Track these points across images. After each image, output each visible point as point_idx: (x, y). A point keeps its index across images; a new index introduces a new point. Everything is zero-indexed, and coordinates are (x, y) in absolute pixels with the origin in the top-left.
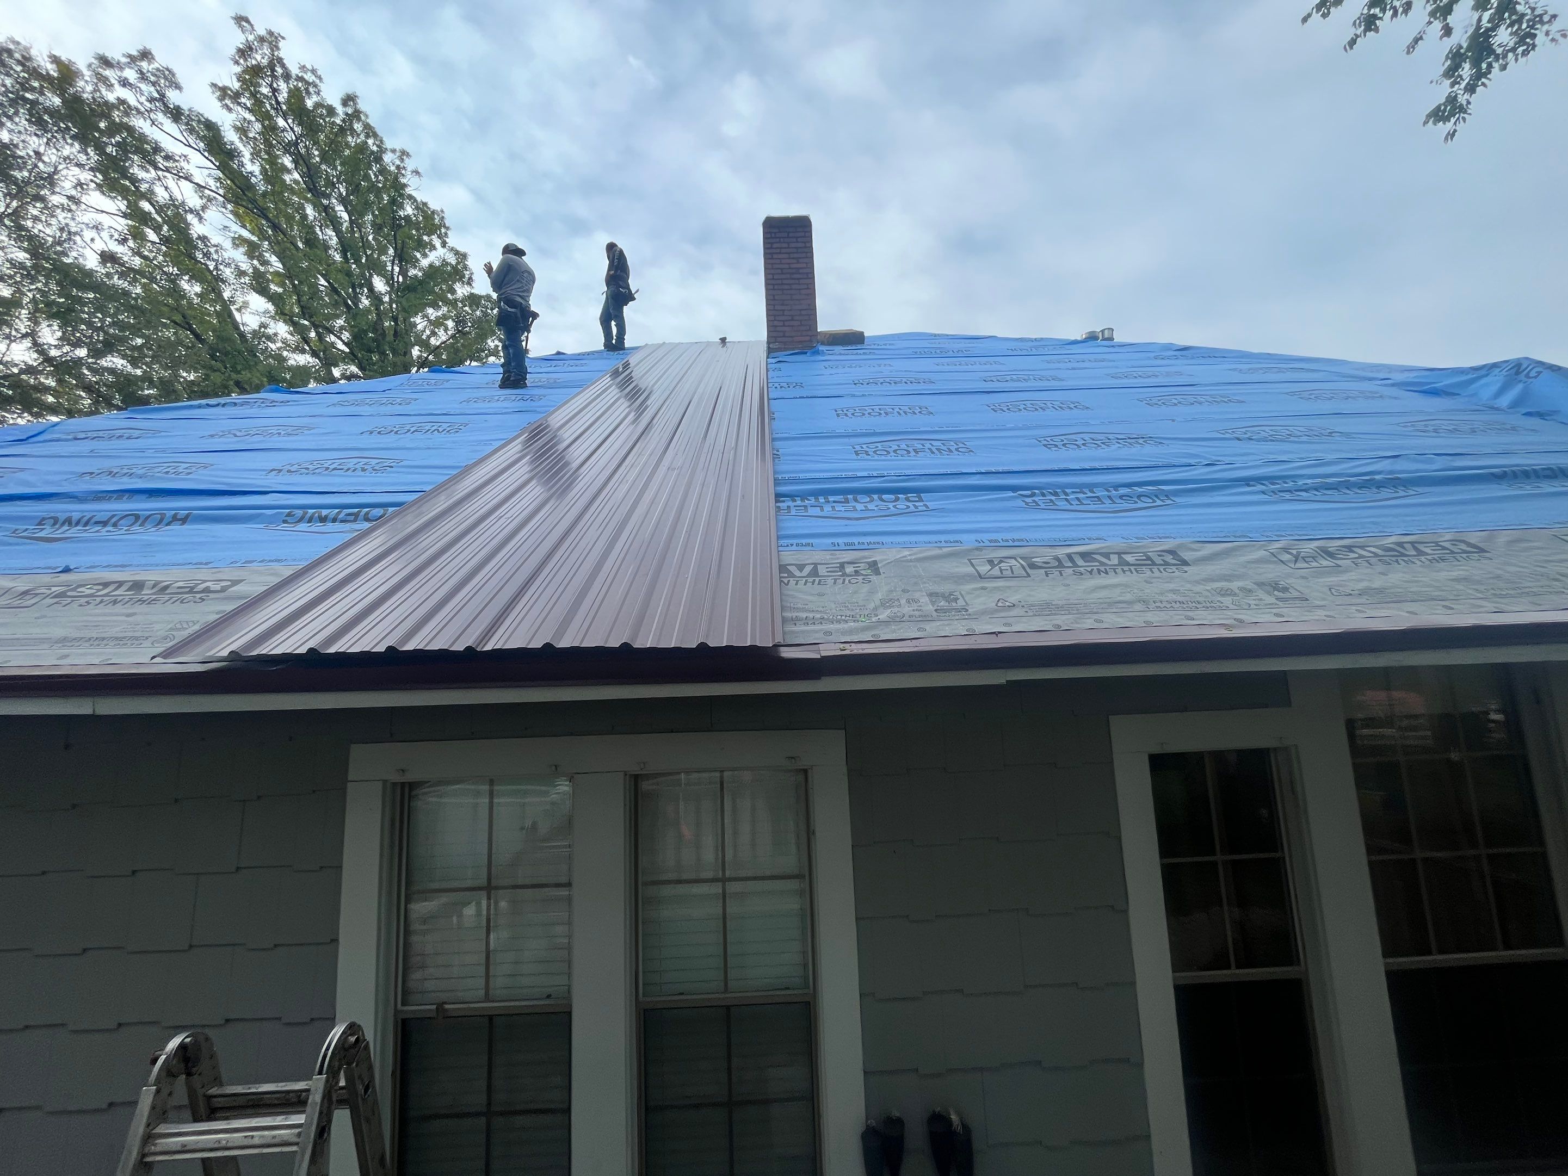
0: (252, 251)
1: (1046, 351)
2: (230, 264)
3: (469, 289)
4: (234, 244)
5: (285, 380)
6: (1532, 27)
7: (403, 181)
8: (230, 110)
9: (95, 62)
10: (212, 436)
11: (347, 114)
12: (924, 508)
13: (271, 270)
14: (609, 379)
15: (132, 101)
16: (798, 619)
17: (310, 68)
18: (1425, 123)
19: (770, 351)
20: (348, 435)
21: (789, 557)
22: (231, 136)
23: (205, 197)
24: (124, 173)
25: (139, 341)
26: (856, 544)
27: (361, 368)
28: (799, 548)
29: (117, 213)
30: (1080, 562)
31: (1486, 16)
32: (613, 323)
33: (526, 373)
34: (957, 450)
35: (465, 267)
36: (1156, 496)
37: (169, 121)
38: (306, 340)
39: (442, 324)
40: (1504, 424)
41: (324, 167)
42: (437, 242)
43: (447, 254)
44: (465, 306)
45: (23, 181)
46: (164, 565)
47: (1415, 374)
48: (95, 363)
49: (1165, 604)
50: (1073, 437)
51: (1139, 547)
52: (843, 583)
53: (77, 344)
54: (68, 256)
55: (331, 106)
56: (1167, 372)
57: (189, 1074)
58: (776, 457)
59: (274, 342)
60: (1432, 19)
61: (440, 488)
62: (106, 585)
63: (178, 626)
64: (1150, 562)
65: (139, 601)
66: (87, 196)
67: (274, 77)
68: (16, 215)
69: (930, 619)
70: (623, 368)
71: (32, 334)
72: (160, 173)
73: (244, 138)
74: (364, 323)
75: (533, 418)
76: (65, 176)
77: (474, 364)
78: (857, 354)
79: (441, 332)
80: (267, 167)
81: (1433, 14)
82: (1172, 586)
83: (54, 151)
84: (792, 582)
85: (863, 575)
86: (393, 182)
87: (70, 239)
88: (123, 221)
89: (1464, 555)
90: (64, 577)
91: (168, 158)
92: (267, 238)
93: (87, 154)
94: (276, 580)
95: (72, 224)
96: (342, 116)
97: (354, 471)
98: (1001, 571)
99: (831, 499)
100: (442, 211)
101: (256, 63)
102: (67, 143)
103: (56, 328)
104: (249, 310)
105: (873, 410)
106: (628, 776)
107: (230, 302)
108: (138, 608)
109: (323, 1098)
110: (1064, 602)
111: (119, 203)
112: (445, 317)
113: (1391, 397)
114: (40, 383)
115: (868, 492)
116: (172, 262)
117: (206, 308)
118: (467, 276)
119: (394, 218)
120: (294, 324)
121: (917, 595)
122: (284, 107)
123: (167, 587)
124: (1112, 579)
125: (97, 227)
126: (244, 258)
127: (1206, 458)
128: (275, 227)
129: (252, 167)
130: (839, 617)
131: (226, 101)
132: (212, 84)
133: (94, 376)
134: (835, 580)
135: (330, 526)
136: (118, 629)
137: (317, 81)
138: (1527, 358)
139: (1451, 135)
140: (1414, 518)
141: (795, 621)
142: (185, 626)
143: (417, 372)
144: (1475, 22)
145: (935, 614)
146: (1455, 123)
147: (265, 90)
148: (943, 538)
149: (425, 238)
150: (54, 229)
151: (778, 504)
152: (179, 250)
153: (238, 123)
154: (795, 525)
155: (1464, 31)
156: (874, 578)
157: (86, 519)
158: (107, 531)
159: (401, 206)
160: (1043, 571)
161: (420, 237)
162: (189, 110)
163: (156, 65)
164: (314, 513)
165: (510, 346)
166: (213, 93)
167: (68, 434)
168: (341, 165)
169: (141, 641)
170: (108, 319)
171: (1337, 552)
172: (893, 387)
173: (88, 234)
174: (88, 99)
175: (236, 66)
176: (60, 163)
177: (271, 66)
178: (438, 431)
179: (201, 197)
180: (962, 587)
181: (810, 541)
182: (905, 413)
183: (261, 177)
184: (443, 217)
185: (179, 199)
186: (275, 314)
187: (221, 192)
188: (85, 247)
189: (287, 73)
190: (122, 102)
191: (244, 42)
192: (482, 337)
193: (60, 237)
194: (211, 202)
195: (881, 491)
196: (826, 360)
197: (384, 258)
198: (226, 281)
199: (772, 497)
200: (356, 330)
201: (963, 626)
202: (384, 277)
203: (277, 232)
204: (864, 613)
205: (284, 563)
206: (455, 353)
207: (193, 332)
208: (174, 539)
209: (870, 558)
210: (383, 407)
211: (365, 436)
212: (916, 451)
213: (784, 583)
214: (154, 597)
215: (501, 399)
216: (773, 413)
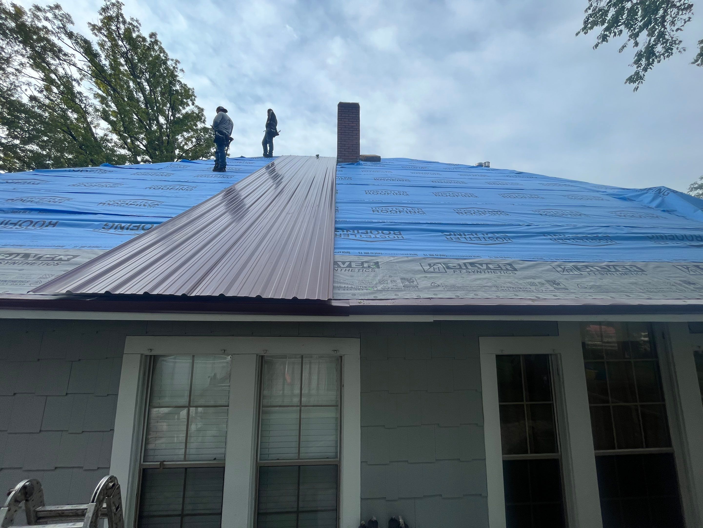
0: (103, 100)
1: (460, 170)
2: (92, 106)
3: (203, 125)
4: (95, 96)
5: (114, 161)
6: (671, 45)
7: (176, 74)
8: (96, 35)
9: (33, 8)
10: (74, 185)
11: (151, 42)
12: (402, 238)
13: (111, 110)
14: (265, 170)
15: (50, 27)
16: (340, 287)
17: (135, 19)
18: (626, 83)
19: (338, 162)
20: (139, 188)
21: (338, 258)
22: (96, 47)
23: (82, 74)
24: (44, 60)
25: (45, 138)
26: (370, 253)
27: (151, 157)
28: (343, 254)
29: (39, 78)
30: (470, 267)
31: (653, 39)
32: (268, 145)
33: (226, 165)
34: (418, 212)
35: (203, 115)
36: (504, 238)
37: (67, 38)
38: (126, 143)
39: (191, 140)
40: (653, 214)
41: (139, 65)
42: (190, 103)
43: (194, 108)
44: (201, 132)
46: (41, 246)
47: (616, 190)
49: (506, 288)
50: (470, 209)
51: (496, 261)
52: (362, 271)
53: (16, 137)
54: (13, 96)
55: (144, 37)
56: (512, 183)
57: (27, 500)
58: (336, 210)
59: (111, 143)
60: (630, 39)
61: (180, 216)
62: (11, 254)
63: (44, 276)
64: (500, 269)
65: (26, 263)
66: (25, 70)
67: (118, 22)
69: (401, 290)
70: (271, 165)
72: (61, 62)
73: (103, 49)
74: (153, 137)
75: (228, 186)
76: (15, 60)
77: (204, 159)
78: (377, 166)
79: (190, 144)
80: (113, 62)
81: (630, 36)
82: (509, 280)
83: (10, 47)
84: (339, 270)
85: (371, 268)
86: (171, 74)
87: (15, 89)
88: (42, 83)
89: (635, 272)
91: (65, 55)
92: (111, 95)
93: (26, 50)
94: (95, 256)
95: (16, 82)
96: (149, 42)
97: (140, 205)
98: (434, 269)
99: (360, 231)
100: (193, 89)
101: (110, 15)
102: (17, 44)
103: (6, 130)
104: (99, 127)
105: (382, 192)
106: (258, 357)
107: (91, 123)
108: (26, 267)
109: (93, 514)
110: (462, 285)
111: (40, 74)
112: (192, 137)
113: (606, 200)
115: (377, 229)
116: (64, 103)
117: (79, 125)
118: (203, 119)
119: (171, 90)
120: (120, 135)
121: (395, 279)
122: (122, 36)
123: (40, 257)
124: (483, 276)
125: (29, 84)
126: (99, 104)
127: (526, 222)
128: (114, 90)
129: (105, 62)
130: (359, 287)
131: (95, 31)
132: (89, 23)
133: (23, 153)
134: (359, 270)
135: (125, 232)
136: (14, 277)
137: (139, 26)
138: (663, 187)
139: (636, 89)
140: (615, 255)
141: (339, 288)
142: (47, 276)
143: (177, 161)
144: (648, 42)
145: (403, 288)
146: (638, 84)
147: (114, 28)
148: (409, 252)
149: (185, 100)
150: (8, 83)
151: (336, 233)
152: (68, 97)
153: (100, 42)
154: (343, 242)
155: (643, 44)
156: (377, 270)
157: (6, 222)
158: (16, 228)
159: (175, 86)
160: (452, 270)
161: (182, 100)
162: (77, 34)
163: (62, 12)
164: (118, 225)
165: (219, 152)
166: (89, 27)
167: (4, 180)
168: (147, 64)
169: (25, 283)
170: (31, 127)
171: (581, 268)
172: (392, 182)
173: (24, 87)
174: (28, 25)
175: (101, 16)
176: (12, 53)
177: (117, 17)
178: (182, 190)
179: (80, 74)
180: (416, 276)
181: (349, 251)
182: (396, 194)
183: (109, 67)
184: (193, 92)
185: (69, 74)
186: (112, 130)
187: (90, 72)
188: (22, 93)
189: (124, 21)
190: (46, 28)
191: (105, 5)
192: (209, 147)
193: (10, 87)
194: (85, 77)
195: (383, 229)
196: (363, 168)
197: (165, 108)
198: (89, 113)
199: (333, 229)
200: (150, 140)
201: (416, 294)
202: (165, 117)
203: (115, 92)
204: (371, 286)
205: (100, 248)
206: (196, 154)
207: (72, 135)
208: (48, 234)
209: (375, 260)
210: (157, 177)
211: (148, 189)
212: (400, 211)
213: (336, 270)
214: (34, 261)
215: (213, 176)
216: (337, 191)
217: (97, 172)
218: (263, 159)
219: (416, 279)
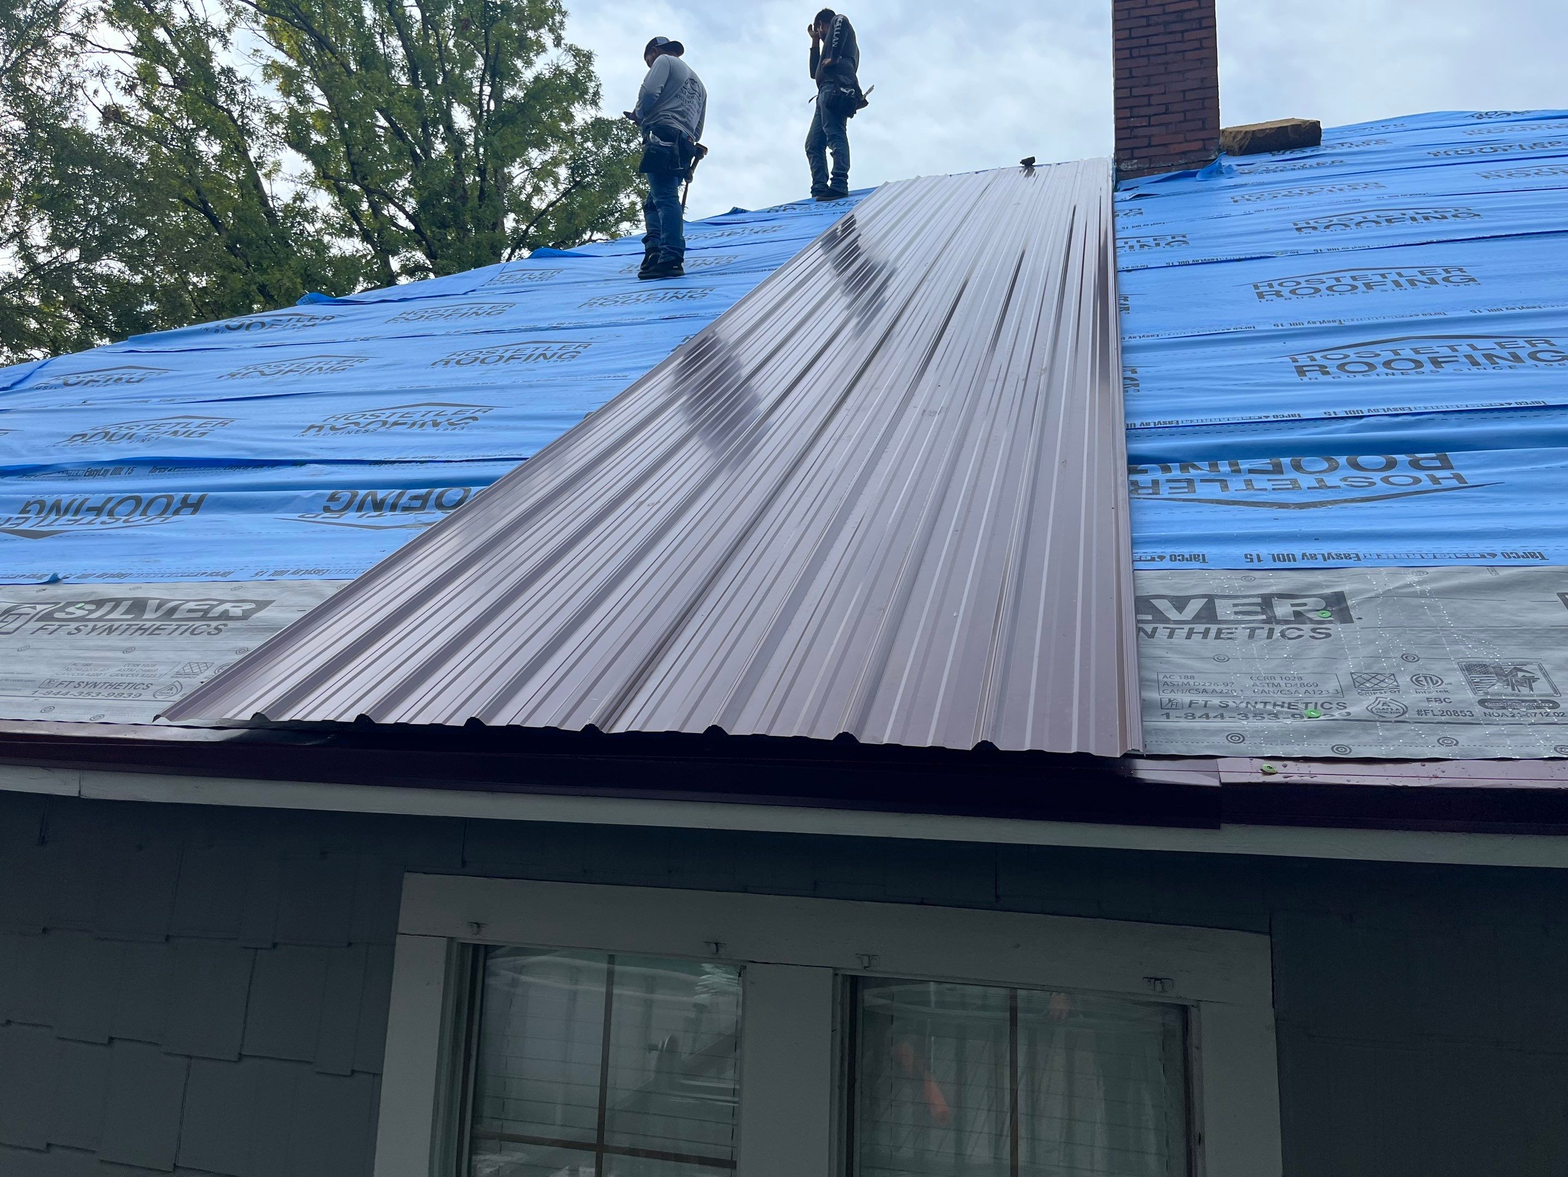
0: (289, 83)
2: (259, 106)
3: (593, 112)
4: (265, 74)
5: (324, 281)
10: (233, 375)
12: (1455, 483)
13: (313, 110)
14: (819, 251)
16: (1173, 705)
19: (1120, 176)
20: (414, 367)
21: (1154, 582)
23: (232, 9)
25: (142, 232)
26: (1299, 556)
27: (430, 255)
28: (1176, 564)
29: (126, 49)
32: (828, 151)
34: (1533, 356)
35: (590, 76)
38: (355, 215)
39: (551, 174)
42: (547, 38)
43: (563, 57)
44: (586, 140)
45: (25, 22)
46: (171, 575)
48: (86, 269)
52: (1270, 636)
53: (68, 245)
54: (66, 119)
58: (1130, 382)
59: (313, 222)
62: (100, 603)
63: (188, 670)
65: (140, 629)
66: (94, 31)
68: (15, 70)
69: (1467, 719)
70: (845, 230)
71: (19, 235)
74: (437, 181)
75: (692, 328)
77: (597, 236)
78: (1303, 167)
79: (548, 187)
84: (1162, 631)
85: (1312, 621)
87: (71, 95)
88: (132, 60)
90: (52, 590)
92: (308, 62)
94: (316, 603)
95: (75, 73)
97: (423, 425)
99: (1244, 465)
103: (46, 222)
104: (280, 174)
105: (1337, 279)
106: (839, 979)
107: (257, 164)
108: (140, 641)
111: (128, 34)
112: (555, 162)
114: (26, 304)
115: (1325, 450)
116: (187, 111)
117: (226, 176)
118: (591, 91)
120: (340, 192)
121: (1436, 668)
123: (173, 610)
125: (102, 74)
126: (278, 96)
128: (321, 43)
130: (1260, 706)
133: (85, 289)
134: (1253, 630)
135: (388, 517)
136: (113, 670)
141: (1168, 709)
142: (196, 670)
143: (509, 259)
145: (1478, 710)
148: (1498, 546)
149: (531, 34)
150: (54, 82)
152: (196, 93)
154: (1170, 516)
156: (1338, 629)
157: (77, 504)
158: (101, 523)
161: (523, 32)
164: (367, 496)
165: (659, 205)
167: (58, 377)
169: (141, 691)
172: (1385, 229)
178: (545, 358)
180: (1546, 654)
181: (1197, 550)
182: (1412, 283)
185: (200, 18)
186: (316, 179)
188: (86, 104)
192: (612, 190)
193: (60, 93)
194: (239, 16)
195: (1354, 448)
196: (1236, 186)
197: (469, 74)
198: (253, 133)
199: (1123, 464)
200: (426, 194)
201: (1547, 739)
202: (468, 104)
203: (323, 50)
204: (1314, 700)
205: (326, 576)
206: (569, 221)
207: (208, 214)
208: (183, 536)
209: (1328, 587)
210: (464, 321)
211: (439, 368)
212: (1436, 362)
213: (1146, 633)
214: (158, 623)
215: (642, 298)
216: (1126, 299)
217: (291, 323)
218: (813, 206)
219: (1546, 667)
